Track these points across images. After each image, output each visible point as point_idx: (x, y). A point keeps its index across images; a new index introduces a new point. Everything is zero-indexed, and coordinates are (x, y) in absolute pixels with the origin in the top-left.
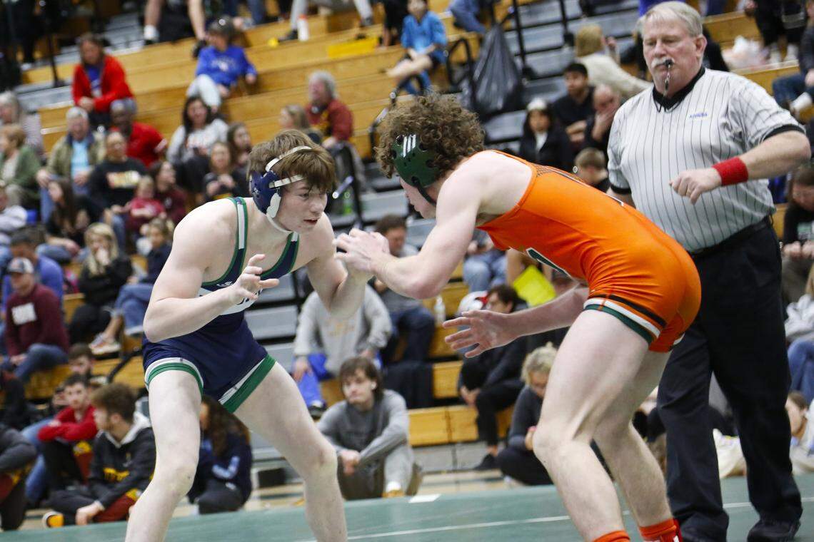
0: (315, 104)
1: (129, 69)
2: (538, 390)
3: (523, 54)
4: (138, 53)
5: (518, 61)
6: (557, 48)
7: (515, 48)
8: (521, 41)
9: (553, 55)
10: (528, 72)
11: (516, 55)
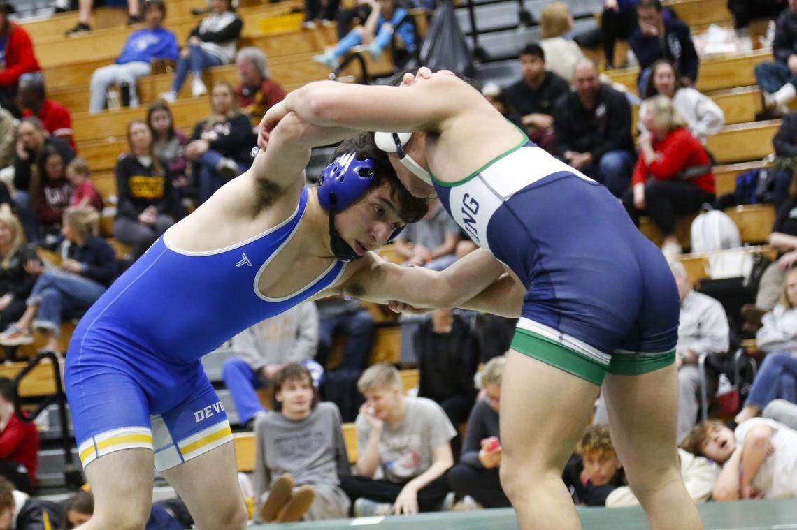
0: (245, 85)
1: (37, 39)
2: (492, 404)
3: (475, 33)
4: (47, 22)
5: (469, 41)
6: (512, 28)
7: (465, 26)
8: (472, 19)
9: (507, 35)
10: (480, 54)
11: (468, 35)
